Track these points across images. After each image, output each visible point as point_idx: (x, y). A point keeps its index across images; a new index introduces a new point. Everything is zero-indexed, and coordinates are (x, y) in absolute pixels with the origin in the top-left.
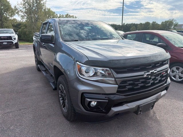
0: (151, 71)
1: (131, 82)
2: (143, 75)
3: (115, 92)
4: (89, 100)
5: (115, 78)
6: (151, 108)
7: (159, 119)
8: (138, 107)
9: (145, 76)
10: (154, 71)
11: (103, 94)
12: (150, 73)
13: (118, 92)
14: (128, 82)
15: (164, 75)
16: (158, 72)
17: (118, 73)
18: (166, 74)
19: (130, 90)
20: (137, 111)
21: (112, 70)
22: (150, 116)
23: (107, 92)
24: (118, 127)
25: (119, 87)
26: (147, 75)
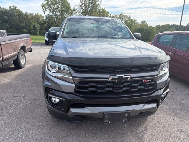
1: (95, 84)
2: (108, 78)
4: (51, 96)
5: (72, 77)
9: (110, 79)
10: (123, 75)
12: (117, 77)
14: (90, 84)
15: (147, 83)
16: (131, 78)
17: (77, 71)
18: (152, 83)
21: (69, 67)
22: (137, 131)
23: (64, 91)
26: (113, 79)
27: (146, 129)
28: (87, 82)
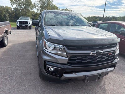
0: (96, 51)
1: (80, 57)
2: (90, 53)
3: (66, 62)
4: (48, 66)
5: (66, 53)
6: (98, 79)
7: (106, 88)
8: (85, 77)
9: (91, 54)
10: (99, 51)
11: (58, 63)
12: (95, 52)
13: (68, 63)
14: (77, 57)
15: (111, 55)
16: (103, 52)
17: (69, 49)
18: (113, 55)
19: (78, 63)
20: (84, 79)
21: (64, 46)
22: (100, 85)
23: (60, 62)
24: (73, 89)
25: (69, 60)
26: (93, 53)
27: (105, 84)
28: (75, 56)
